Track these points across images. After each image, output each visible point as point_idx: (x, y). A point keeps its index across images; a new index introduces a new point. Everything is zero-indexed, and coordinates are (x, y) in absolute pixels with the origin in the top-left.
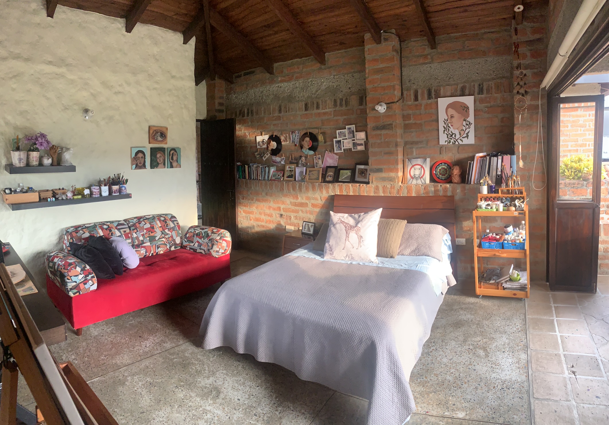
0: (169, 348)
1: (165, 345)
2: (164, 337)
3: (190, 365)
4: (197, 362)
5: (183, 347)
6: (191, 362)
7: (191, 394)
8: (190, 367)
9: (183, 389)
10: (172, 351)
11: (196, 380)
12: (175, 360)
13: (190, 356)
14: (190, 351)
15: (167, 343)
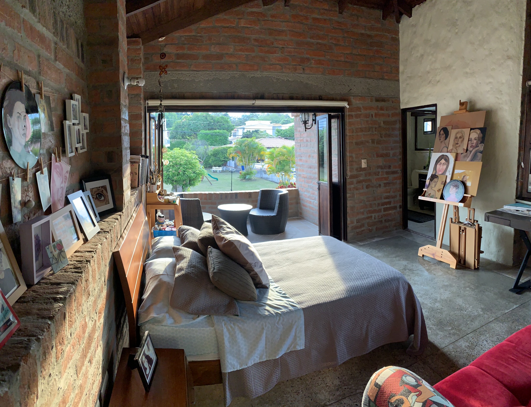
0: (460, 340)
1: (467, 344)
2: (473, 354)
3: (437, 324)
4: (431, 326)
5: (447, 342)
6: (436, 327)
7: (431, 305)
8: (436, 322)
9: (437, 308)
10: (457, 337)
11: (429, 313)
12: (450, 328)
13: (438, 332)
14: (439, 337)
15: (466, 347)
